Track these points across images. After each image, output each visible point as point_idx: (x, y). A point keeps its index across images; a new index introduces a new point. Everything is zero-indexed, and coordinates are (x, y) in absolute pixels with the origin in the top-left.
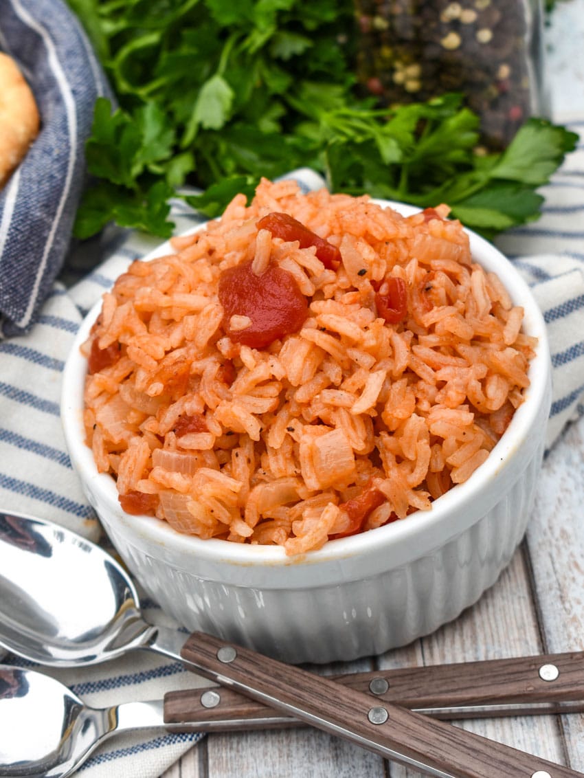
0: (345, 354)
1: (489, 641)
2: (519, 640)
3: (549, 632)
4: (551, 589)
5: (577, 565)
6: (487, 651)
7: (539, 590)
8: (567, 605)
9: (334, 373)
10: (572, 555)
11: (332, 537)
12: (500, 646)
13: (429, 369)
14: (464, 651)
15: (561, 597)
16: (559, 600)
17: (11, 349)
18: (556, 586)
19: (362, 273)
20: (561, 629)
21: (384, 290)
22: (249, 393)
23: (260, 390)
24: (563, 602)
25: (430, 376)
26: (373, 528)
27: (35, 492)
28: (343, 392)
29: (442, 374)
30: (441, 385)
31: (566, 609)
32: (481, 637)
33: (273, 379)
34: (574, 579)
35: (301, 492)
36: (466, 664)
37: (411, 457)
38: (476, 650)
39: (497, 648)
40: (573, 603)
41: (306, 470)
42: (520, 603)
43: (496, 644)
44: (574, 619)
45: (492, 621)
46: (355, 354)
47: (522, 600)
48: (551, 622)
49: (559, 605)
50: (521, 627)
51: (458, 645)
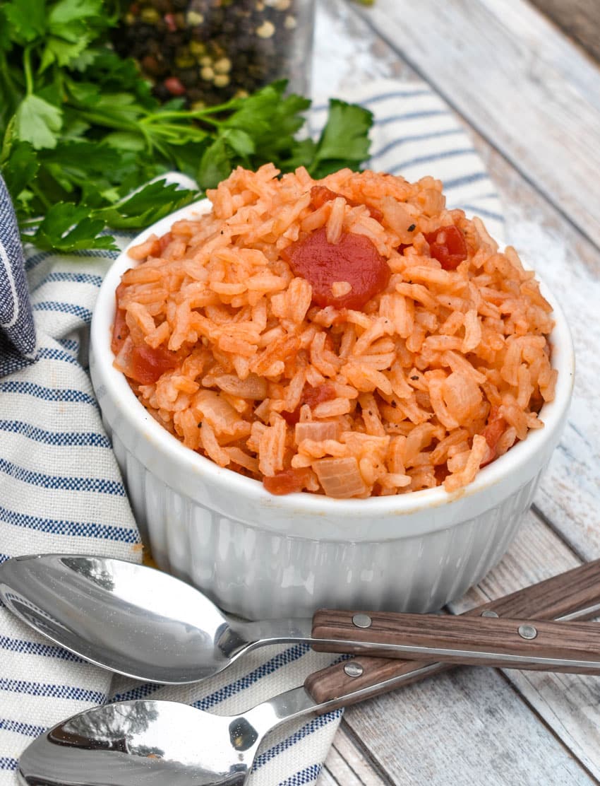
0: (436, 301)
1: (532, 565)
2: (556, 558)
3: (577, 545)
4: (555, 511)
5: (563, 486)
6: (536, 575)
7: (546, 514)
8: (577, 520)
9: (430, 320)
10: (554, 479)
11: (482, 466)
12: (544, 567)
13: (494, 306)
14: (517, 580)
15: (568, 515)
16: (567, 518)
17: (12, 387)
18: (557, 507)
19: (412, 229)
20: (585, 540)
21: (441, 239)
22: (366, 353)
23: (375, 348)
24: (572, 518)
25: (494, 311)
26: (502, 454)
27: (77, 529)
28: (445, 336)
29: (505, 308)
30: (505, 317)
31: (576, 523)
32: (523, 564)
33: (386, 336)
34: (568, 498)
35: (439, 433)
36: (524, 590)
37: (514, 383)
38: (527, 576)
39: (543, 570)
40: (582, 517)
41: (441, 413)
42: (537, 529)
43: (541, 567)
44: (590, 529)
45: (523, 549)
46: (444, 299)
47: (538, 526)
48: (574, 536)
49: (569, 521)
50: (551, 547)
51: (508, 576)
